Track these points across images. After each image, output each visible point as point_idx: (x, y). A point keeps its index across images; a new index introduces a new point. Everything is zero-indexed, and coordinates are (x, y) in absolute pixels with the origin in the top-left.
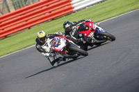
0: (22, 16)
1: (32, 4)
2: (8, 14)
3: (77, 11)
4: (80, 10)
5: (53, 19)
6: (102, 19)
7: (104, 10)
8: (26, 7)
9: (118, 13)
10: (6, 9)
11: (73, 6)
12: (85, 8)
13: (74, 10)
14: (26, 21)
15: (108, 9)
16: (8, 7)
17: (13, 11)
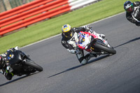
0: (19, 15)
1: (29, 3)
2: (5, 12)
3: (75, 9)
4: (77, 8)
5: (50, 18)
6: (100, 18)
7: (101, 9)
8: (23, 6)
9: (115, 12)
10: (3, 8)
11: (70, 5)
12: (82, 7)
13: (71, 8)
14: (23, 19)
15: (105, 8)
16: (4, 5)
17: (9, 9)
